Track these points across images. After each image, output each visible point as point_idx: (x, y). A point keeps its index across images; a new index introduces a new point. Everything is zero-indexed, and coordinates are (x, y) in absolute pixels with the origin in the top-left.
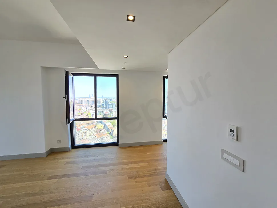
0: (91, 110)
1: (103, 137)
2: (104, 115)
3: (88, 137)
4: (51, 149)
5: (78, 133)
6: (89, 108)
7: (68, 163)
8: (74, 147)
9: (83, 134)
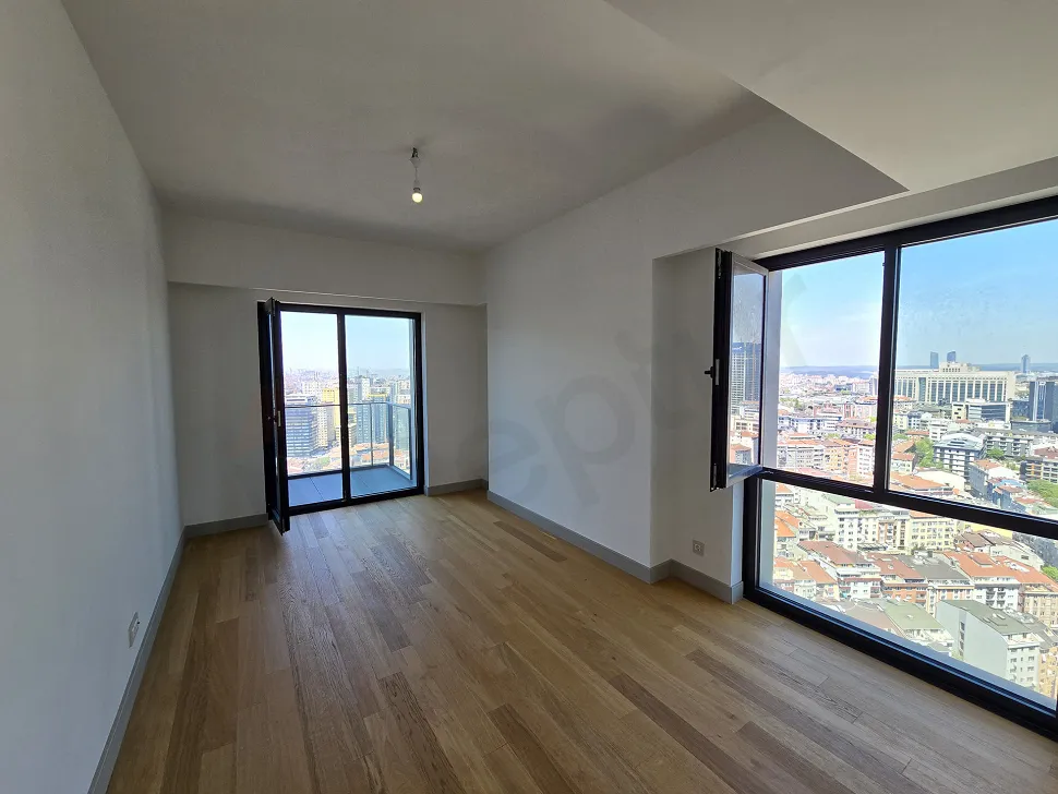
0: (938, 430)
1: (1005, 582)
2: (1023, 466)
3: (907, 552)
4: (672, 564)
5: (857, 515)
6: (925, 416)
7: (701, 658)
8: (756, 594)
9: (883, 528)
